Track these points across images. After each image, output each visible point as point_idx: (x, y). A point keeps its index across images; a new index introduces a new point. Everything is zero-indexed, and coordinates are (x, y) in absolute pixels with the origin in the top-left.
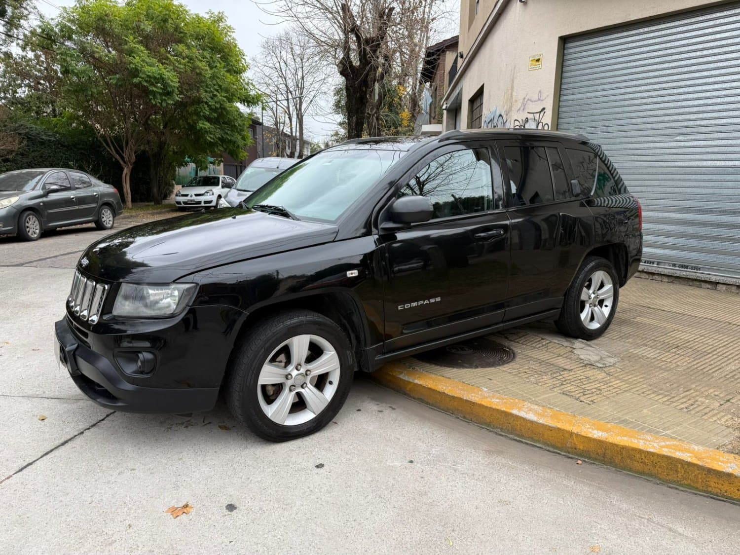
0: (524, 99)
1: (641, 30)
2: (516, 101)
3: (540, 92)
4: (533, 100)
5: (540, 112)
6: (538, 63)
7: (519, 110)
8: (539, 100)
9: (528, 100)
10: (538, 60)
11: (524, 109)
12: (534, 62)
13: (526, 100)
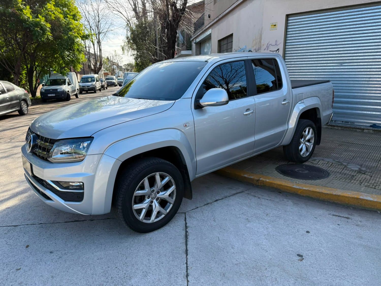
0: (268, 44)
1: (327, 14)
2: (263, 45)
3: (276, 41)
4: (272, 45)
5: (276, 51)
6: (275, 27)
7: (265, 49)
8: (276, 45)
9: (270, 44)
10: (275, 25)
11: (267, 49)
12: (273, 26)
13: (269, 45)
